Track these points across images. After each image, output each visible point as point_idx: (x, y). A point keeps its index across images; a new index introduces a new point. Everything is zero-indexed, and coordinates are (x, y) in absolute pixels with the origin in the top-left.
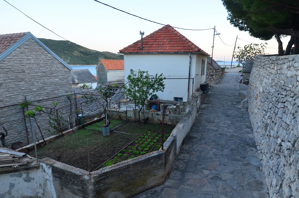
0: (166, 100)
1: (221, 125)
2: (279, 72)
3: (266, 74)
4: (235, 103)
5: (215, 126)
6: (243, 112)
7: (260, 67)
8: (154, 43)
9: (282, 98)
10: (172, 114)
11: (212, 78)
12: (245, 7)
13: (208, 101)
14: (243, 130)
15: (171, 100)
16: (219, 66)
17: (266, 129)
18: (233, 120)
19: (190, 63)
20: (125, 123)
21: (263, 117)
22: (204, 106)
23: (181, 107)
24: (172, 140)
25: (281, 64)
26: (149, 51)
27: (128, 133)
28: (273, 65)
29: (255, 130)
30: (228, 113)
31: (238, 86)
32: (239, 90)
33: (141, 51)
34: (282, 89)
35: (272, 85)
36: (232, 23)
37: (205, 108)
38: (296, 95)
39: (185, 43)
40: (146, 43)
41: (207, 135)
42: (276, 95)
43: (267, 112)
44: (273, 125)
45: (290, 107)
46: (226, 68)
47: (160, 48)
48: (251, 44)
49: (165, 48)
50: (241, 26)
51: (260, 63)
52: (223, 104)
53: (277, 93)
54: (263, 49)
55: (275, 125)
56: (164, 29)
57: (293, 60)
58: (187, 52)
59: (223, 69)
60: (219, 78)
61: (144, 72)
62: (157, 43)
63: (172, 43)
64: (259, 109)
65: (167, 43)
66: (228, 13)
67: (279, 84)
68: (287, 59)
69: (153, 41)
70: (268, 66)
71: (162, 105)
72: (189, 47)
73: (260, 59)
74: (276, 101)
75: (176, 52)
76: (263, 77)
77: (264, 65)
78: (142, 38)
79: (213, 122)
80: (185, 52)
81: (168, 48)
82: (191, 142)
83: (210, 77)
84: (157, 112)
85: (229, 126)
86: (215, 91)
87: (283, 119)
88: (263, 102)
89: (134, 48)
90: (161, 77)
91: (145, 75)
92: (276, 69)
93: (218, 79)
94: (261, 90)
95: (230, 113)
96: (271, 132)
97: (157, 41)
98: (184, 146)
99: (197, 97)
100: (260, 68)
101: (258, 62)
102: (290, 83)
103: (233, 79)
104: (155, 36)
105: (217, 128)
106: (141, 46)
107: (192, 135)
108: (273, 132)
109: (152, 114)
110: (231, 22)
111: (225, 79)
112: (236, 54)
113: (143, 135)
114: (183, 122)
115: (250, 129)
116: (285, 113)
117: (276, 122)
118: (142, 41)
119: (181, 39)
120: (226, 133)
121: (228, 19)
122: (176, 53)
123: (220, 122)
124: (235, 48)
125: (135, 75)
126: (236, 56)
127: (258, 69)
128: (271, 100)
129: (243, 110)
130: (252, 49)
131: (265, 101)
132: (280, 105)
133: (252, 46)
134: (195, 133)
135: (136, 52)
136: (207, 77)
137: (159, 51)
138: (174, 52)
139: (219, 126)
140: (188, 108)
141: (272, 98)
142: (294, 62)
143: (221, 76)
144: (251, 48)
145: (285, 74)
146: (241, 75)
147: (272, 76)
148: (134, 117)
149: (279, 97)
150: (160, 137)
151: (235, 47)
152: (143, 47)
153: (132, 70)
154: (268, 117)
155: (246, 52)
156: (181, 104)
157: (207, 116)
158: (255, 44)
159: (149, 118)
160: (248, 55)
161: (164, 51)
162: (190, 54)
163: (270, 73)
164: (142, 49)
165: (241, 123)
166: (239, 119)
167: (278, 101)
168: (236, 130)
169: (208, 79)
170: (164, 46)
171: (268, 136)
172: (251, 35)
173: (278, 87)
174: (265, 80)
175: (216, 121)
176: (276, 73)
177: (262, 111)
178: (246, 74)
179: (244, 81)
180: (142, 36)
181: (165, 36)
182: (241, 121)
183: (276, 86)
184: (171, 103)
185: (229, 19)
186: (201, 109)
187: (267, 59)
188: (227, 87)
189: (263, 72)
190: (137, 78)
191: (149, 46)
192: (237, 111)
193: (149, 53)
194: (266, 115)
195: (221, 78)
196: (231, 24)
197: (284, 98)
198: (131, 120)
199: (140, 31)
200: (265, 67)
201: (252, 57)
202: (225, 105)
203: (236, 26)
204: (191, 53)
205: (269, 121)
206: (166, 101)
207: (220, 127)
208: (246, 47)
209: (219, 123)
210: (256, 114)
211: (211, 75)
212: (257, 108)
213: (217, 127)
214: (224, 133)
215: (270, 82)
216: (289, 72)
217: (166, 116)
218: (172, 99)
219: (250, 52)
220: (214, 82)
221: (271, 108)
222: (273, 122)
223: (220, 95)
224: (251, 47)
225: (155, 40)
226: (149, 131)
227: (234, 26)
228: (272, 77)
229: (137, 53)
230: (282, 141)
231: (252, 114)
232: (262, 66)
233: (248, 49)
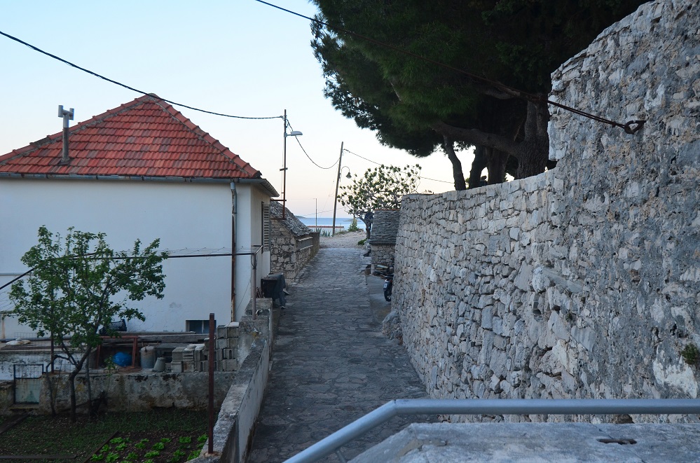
0: (161, 330)
1: (342, 386)
2: (469, 227)
3: (439, 237)
4: (365, 327)
5: (329, 391)
6: (391, 346)
7: (421, 221)
8: (110, 147)
9: (485, 283)
10: (193, 372)
11: (287, 263)
12: (386, 72)
13: (290, 327)
14: (401, 391)
15: (178, 330)
16: (305, 229)
17: (459, 368)
18: (372, 369)
19: (235, 211)
20: (14, 426)
21: (449, 342)
22: (281, 341)
23: (222, 343)
24: (229, 427)
25: (472, 208)
26: (95, 171)
27: (39, 456)
28: (452, 211)
29: (430, 385)
30: (354, 352)
31: (363, 283)
32: (369, 294)
33: (63, 170)
34: (482, 263)
35: (458, 259)
36: (337, 105)
37: (286, 346)
38: (514, 269)
39: (215, 151)
40: (82, 146)
41: (312, 415)
42: (472, 280)
43: (454, 326)
44: (473, 351)
45: (506, 299)
46: (322, 233)
47: (131, 163)
48: (383, 166)
49: (149, 164)
50: (361, 117)
51: (418, 211)
52: (336, 333)
53: (474, 276)
54: (413, 180)
55: (479, 351)
56: (140, 107)
57: (497, 195)
58: (225, 178)
59: (316, 236)
60: (307, 263)
61: (89, 237)
62: (118, 147)
63: (172, 149)
64: (432, 327)
65: (155, 148)
66: (325, 80)
67: (474, 253)
68: (483, 194)
69: (104, 139)
70: (441, 215)
71: (150, 348)
72: (229, 163)
73: (418, 202)
74: (474, 294)
75: (188, 177)
76: (432, 245)
77: (430, 216)
78: (66, 129)
79: (321, 381)
80: (216, 178)
81: (159, 164)
82: (271, 441)
83: (281, 259)
84: (137, 371)
85: (365, 385)
86: (302, 300)
87: (495, 331)
88: (442, 306)
89: (35, 161)
90: (153, 250)
91: (93, 246)
92: (460, 221)
93: (304, 266)
94: (433, 278)
95: (358, 352)
96: (472, 369)
97: (120, 140)
98: (254, 455)
99: (266, 312)
100: (421, 224)
101: (414, 211)
102: (498, 246)
103: (346, 265)
104: (109, 125)
105: (334, 396)
106: (63, 154)
107: (267, 421)
108: (478, 368)
109: (121, 381)
110: (334, 104)
111: (323, 265)
112: (345, 194)
113: (97, 453)
114: (246, 379)
115: (419, 387)
116: (496, 315)
117: (480, 343)
118: (66, 137)
119: (200, 138)
120: (362, 404)
121: (327, 95)
122: (189, 181)
123: (338, 378)
124: (339, 177)
125: (56, 248)
126: (346, 198)
127: (416, 226)
128: (461, 294)
129: (389, 342)
130: (386, 180)
131: (446, 303)
132: (484, 301)
133: (385, 171)
134: (276, 416)
135: (47, 174)
136: (274, 258)
137: (133, 171)
138: (183, 177)
139: (337, 388)
140: (244, 344)
141: (462, 290)
142: (498, 199)
143: (312, 256)
144: (384, 179)
145: (483, 228)
146: (365, 252)
147: (455, 238)
148: (49, 398)
149: (479, 284)
150: (160, 450)
151: (339, 174)
152: (72, 159)
153: (43, 231)
154: (461, 337)
155: (372, 189)
156: (223, 336)
157: (300, 367)
158: (392, 167)
159: (110, 396)
160: (377, 195)
161: (149, 174)
162: (232, 184)
163: (447, 231)
164: (67, 165)
165: (393, 376)
166: (385, 366)
167: (477, 294)
168: (383, 392)
169: (275, 266)
170: (145, 157)
171: (466, 382)
172: (382, 142)
173: (473, 261)
174: (440, 251)
175: (327, 377)
176: (463, 230)
177: (443, 328)
178: (381, 248)
179: (376, 267)
180: (66, 123)
181: (144, 126)
182: (391, 371)
183: (468, 259)
184: (181, 339)
185: (330, 95)
186: (277, 351)
187: (437, 199)
188: (334, 287)
189: (430, 232)
190: (64, 258)
191: (94, 154)
192: (377, 347)
193: (93, 178)
194: (455, 334)
195: (313, 263)
196: (337, 108)
197: (489, 282)
198: (35, 413)
199: (61, 107)
200: (433, 219)
201: (389, 204)
202: (341, 333)
203: (348, 114)
204: (236, 180)
205: (464, 347)
206: (160, 334)
207: (341, 391)
208: (369, 174)
209: (337, 380)
210: (428, 344)
211: (284, 252)
212: (428, 325)
213: (333, 391)
214: (356, 404)
215: (453, 252)
216: (491, 223)
217: (171, 380)
218: (182, 328)
219: (382, 187)
220: (294, 275)
221: (464, 313)
222: (473, 344)
223: (319, 309)
224: (382, 176)
225: (112, 139)
226: (116, 435)
227: (344, 114)
228: (454, 240)
229: (49, 178)
230: (501, 381)
231: (415, 347)
232: (425, 219)
233: (375, 180)
